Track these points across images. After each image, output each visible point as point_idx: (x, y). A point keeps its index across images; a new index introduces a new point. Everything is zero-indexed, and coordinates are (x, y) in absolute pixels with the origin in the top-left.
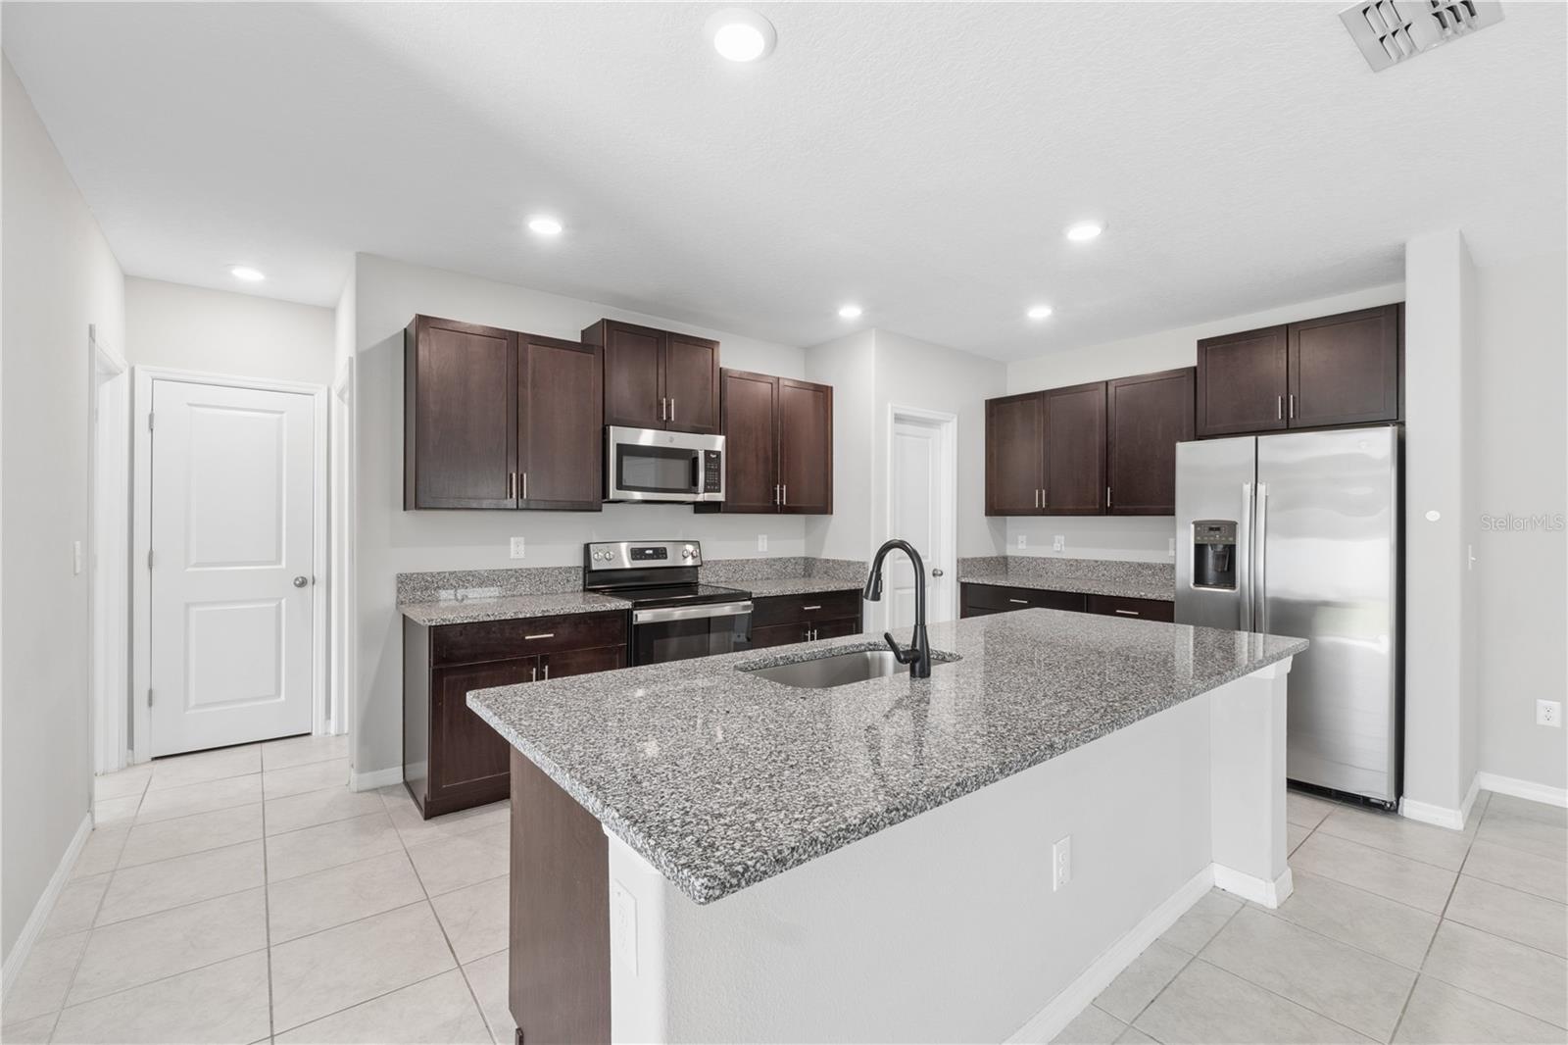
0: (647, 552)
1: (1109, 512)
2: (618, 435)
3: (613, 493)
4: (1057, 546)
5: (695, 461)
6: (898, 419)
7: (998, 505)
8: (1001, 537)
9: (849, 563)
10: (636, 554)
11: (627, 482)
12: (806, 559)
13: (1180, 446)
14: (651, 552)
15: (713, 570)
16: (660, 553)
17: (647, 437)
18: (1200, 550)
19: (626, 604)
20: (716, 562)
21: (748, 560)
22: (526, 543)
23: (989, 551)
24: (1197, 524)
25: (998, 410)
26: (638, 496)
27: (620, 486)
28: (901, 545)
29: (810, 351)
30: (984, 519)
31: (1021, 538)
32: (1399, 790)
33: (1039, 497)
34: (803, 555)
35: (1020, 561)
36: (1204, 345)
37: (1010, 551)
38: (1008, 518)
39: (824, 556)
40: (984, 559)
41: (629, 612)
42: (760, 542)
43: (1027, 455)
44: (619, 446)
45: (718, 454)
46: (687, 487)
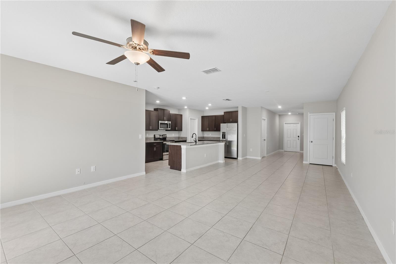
1: (215, 131)
2: (160, 122)
3: (160, 129)
4: (210, 135)
5: (168, 124)
6: (191, 119)
7: (203, 130)
8: (203, 134)
9: (185, 137)
11: (161, 127)
12: (178, 137)
13: (221, 124)
17: (163, 122)
18: (223, 135)
19: (162, 141)
23: (202, 136)
24: (222, 132)
25: (203, 117)
26: (162, 129)
27: (160, 128)
28: (195, 134)
29: (179, 110)
30: (201, 132)
31: (206, 134)
32: (237, 157)
33: (208, 129)
34: (178, 136)
35: (205, 137)
36: (224, 112)
37: (204, 136)
38: (204, 132)
39: (181, 136)
40: (201, 137)
41: (163, 142)
43: (206, 123)
44: (160, 123)
45: (170, 124)
46: (167, 128)
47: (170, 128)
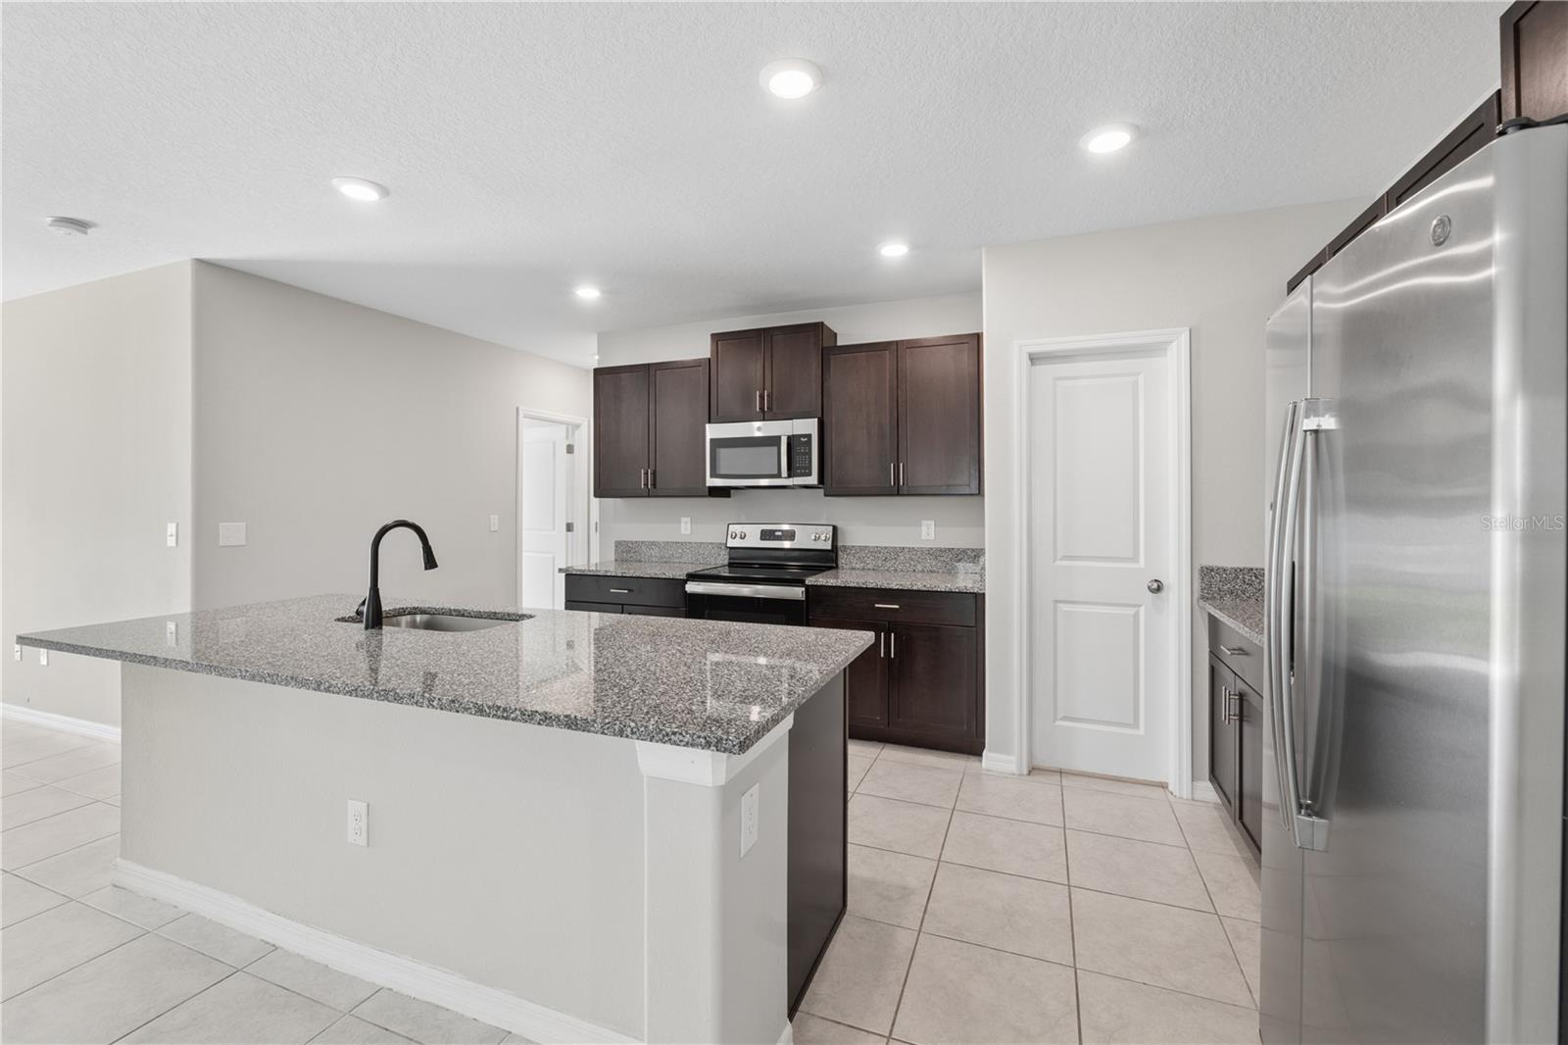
0: (777, 533)
3: (709, 481)
10: (766, 535)
11: (721, 472)
14: (780, 533)
15: (857, 556)
16: (789, 535)
20: (862, 548)
21: (903, 549)
22: (691, 523)
42: (924, 529)
44: (714, 441)
45: (809, 436)
46: (776, 472)
47: (810, 474)
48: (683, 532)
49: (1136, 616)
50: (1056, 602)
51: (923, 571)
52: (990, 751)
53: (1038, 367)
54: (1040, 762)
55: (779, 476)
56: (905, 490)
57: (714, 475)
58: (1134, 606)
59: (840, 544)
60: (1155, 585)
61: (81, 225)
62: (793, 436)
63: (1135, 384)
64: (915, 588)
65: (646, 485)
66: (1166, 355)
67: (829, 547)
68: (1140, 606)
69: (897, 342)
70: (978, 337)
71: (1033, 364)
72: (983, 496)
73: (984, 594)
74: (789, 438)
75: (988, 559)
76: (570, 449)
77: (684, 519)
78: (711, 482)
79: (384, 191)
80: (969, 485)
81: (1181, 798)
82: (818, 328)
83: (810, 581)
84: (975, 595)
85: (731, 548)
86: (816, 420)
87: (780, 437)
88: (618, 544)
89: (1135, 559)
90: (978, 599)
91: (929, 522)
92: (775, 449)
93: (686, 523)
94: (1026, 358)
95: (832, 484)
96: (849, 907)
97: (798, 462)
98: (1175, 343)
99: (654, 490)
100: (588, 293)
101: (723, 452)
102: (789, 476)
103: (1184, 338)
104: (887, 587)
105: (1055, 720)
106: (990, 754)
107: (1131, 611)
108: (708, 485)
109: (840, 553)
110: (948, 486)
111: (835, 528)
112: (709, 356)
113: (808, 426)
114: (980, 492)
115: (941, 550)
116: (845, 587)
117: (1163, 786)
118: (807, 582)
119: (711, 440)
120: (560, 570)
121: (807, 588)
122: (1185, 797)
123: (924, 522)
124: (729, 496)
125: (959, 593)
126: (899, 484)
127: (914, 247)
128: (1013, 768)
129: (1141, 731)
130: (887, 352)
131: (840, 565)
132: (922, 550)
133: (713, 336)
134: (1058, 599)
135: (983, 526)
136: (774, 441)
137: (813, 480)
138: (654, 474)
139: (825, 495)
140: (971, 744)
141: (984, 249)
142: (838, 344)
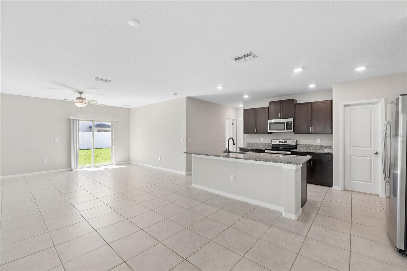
0: (283, 141)
10: (280, 142)
15: (301, 146)
16: (286, 142)
17: (273, 121)
20: (303, 145)
21: (313, 145)
22: (263, 139)
26: (274, 131)
42: (318, 141)
45: (291, 122)
46: (284, 129)
47: (291, 129)
48: (261, 141)
49: (371, 159)
50: (351, 156)
51: (317, 150)
52: (334, 185)
53: (346, 107)
54: (346, 189)
55: (284, 130)
56: (313, 133)
57: (270, 130)
58: (370, 157)
59: (297, 144)
60: (376, 153)
61: (176, 94)
62: (288, 122)
63: (371, 111)
64: (316, 152)
65: (255, 132)
66: (379, 104)
67: (295, 144)
68: (372, 157)
69: (312, 102)
70: (332, 101)
71: (345, 107)
72: (333, 134)
73: (333, 154)
74: (287, 122)
75: (334, 147)
76: (233, 124)
77: (261, 139)
78: (269, 131)
79: (223, 87)
80: (329, 132)
81: (382, 198)
82: (293, 100)
83: (292, 150)
84: (331, 154)
85: (272, 144)
86: (293, 119)
87: (284, 122)
88: (247, 143)
89: (371, 147)
90: (332, 155)
91: (319, 139)
92: (284, 124)
93: (262, 139)
94: (343, 106)
95: (296, 131)
96: (307, 201)
97: (289, 127)
98: (381, 102)
99: (256, 133)
100: (246, 96)
101: (271, 125)
102: (287, 130)
103: (383, 101)
104: (310, 152)
105: (350, 180)
106: (334, 186)
107: (370, 158)
108: (268, 132)
109: (297, 146)
110: (324, 132)
111: (296, 140)
112: (268, 106)
113: (291, 120)
114: (332, 133)
115: (322, 145)
116: (300, 152)
117: (378, 195)
118: (292, 151)
119: (269, 123)
120: (239, 148)
121: (292, 152)
122: (383, 197)
123: (318, 139)
124: (272, 134)
125: (327, 153)
126: (312, 131)
127: (316, 85)
128: (340, 189)
129: (372, 183)
130: (309, 104)
131: (297, 148)
132: (317, 145)
133: (269, 102)
134: (351, 155)
135: (333, 140)
136: (284, 123)
137: (292, 130)
138: (256, 129)
139: (295, 134)
140: (330, 184)
141: (333, 84)
142: (297, 103)
